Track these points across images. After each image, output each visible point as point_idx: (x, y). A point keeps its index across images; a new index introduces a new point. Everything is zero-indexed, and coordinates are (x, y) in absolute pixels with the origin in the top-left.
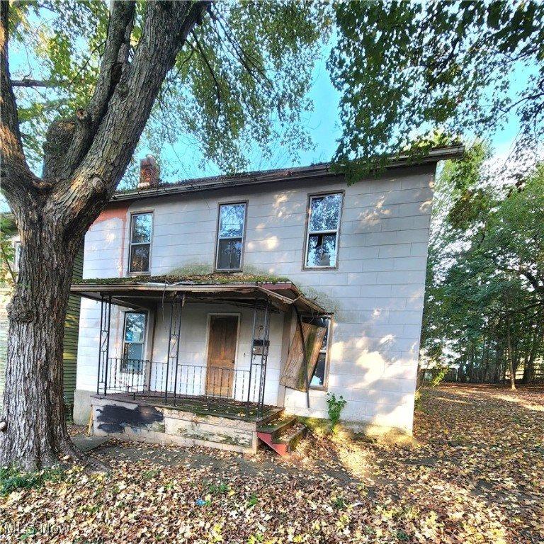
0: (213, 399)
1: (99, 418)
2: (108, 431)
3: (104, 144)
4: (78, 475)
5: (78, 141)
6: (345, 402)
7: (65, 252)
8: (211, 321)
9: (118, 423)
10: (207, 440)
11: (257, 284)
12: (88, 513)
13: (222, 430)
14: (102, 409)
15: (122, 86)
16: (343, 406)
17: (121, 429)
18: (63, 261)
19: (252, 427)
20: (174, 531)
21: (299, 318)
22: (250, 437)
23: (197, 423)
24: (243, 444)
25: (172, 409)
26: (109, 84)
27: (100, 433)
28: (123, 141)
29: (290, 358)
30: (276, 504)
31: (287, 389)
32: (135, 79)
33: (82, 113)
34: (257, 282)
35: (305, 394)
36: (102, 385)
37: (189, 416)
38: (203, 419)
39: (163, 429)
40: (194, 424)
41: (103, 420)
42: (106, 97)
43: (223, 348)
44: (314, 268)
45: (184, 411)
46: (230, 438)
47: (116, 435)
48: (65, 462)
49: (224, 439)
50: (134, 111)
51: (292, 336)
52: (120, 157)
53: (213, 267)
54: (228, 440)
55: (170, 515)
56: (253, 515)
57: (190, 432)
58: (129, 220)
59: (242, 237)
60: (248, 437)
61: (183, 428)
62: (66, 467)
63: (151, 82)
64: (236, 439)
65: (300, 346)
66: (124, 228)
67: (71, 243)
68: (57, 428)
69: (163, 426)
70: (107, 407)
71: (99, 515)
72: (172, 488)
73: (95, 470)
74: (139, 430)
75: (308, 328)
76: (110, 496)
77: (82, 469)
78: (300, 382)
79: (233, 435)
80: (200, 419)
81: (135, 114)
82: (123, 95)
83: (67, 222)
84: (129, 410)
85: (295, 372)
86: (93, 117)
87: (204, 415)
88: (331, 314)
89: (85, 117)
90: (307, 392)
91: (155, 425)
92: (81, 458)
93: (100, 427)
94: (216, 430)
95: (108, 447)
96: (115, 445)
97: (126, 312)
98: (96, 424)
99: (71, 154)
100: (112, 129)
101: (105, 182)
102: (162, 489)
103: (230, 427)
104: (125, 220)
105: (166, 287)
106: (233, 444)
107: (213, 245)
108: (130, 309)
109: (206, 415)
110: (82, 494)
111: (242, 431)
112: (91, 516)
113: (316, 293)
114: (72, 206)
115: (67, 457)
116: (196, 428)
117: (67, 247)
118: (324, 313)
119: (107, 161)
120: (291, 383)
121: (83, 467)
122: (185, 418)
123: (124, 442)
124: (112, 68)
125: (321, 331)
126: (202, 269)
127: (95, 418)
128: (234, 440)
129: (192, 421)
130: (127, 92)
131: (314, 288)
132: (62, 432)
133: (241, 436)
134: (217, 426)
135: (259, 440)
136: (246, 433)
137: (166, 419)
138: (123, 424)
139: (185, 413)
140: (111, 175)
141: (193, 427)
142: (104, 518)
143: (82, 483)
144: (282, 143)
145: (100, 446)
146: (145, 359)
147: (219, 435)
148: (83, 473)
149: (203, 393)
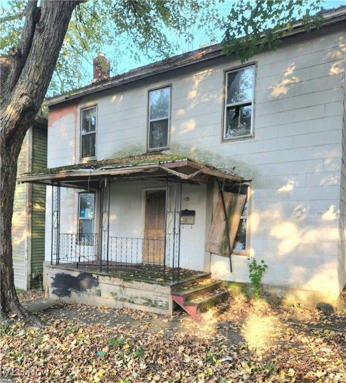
0: (149, 266)
1: (53, 285)
2: (59, 296)
3: (29, 70)
4: (18, 330)
5: (13, 70)
6: (265, 266)
7: (8, 155)
8: (147, 196)
9: (66, 289)
10: (133, 302)
11: (160, 164)
12: (13, 357)
13: (145, 294)
14: (54, 277)
15: (40, 25)
16: (264, 270)
17: (68, 294)
18: (7, 162)
19: (167, 290)
20: (66, 373)
21: (220, 188)
22: (166, 300)
23: (124, 287)
24: (161, 306)
25: (104, 276)
26: (31, 25)
27: (54, 297)
28: (43, 64)
29: (213, 226)
30: (157, 356)
31: (212, 255)
32: (49, 17)
33: (14, 51)
34: (160, 162)
35: (228, 259)
36: (55, 257)
37: (118, 281)
38: (129, 284)
39: (99, 294)
40: (122, 289)
41: (56, 286)
42: (30, 34)
43: (157, 220)
44: (233, 139)
45: (114, 277)
46: (150, 301)
47: (65, 299)
48: (12, 319)
49: (146, 301)
50: (51, 39)
51: (215, 205)
52: (42, 77)
53: (145, 147)
54: (149, 303)
55: (70, 362)
56: (134, 365)
57: (120, 296)
58: (79, 114)
59: (168, 117)
60: (165, 300)
61: (114, 292)
62: (11, 323)
63: (62, 15)
64: (155, 301)
65: (222, 214)
66: (76, 122)
67: (12, 147)
68: (7, 292)
69: (99, 291)
70: (58, 276)
71: (19, 359)
72: (83, 341)
73: (32, 326)
74: (81, 294)
75: (228, 196)
76: (33, 346)
77: (23, 325)
78: (223, 248)
79: (153, 299)
80: (126, 284)
81: (51, 42)
82: (41, 31)
83: (7, 133)
84: (74, 278)
85: (218, 239)
86: (22, 50)
87: (129, 280)
88: (250, 181)
89: (16, 53)
90: (230, 257)
91: (94, 290)
92: (25, 317)
93: (54, 292)
94: (139, 293)
95: (57, 308)
96: (62, 307)
97: (79, 193)
98: (51, 290)
99: (9, 81)
100: (35, 57)
101: (32, 98)
102: (75, 342)
103: (150, 291)
104: (76, 115)
105: (91, 172)
106: (153, 306)
107: (145, 127)
108: (83, 190)
109: (130, 280)
110: (15, 344)
111: (159, 294)
112: (15, 359)
113: (234, 162)
114: (10, 120)
115: (13, 316)
116: (124, 292)
117: (10, 150)
118: (243, 181)
119: (32, 82)
120: (215, 249)
121: (24, 323)
122: (115, 283)
123: (70, 305)
124: (33, 13)
125: (241, 198)
126: (137, 150)
127: (50, 285)
128: (153, 302)
129: (120, 286)
130: (44, 28)
131: (233, 158)
132: (11, 295)
133: (159, 298)
134: (140, 290)
135: (174, 303)
136: (163, 296)
137: (101, 285)
138: (70, 289)
139: (115, 279)
140: (36, 92)
141: (121, 291)
142: (22, 361)
143: (19, 335)
144: (199, 27)
145: (50, 308)
146: (95, 232)
147: (142, 298)
148: (23, 327)
149: (140, 261)
